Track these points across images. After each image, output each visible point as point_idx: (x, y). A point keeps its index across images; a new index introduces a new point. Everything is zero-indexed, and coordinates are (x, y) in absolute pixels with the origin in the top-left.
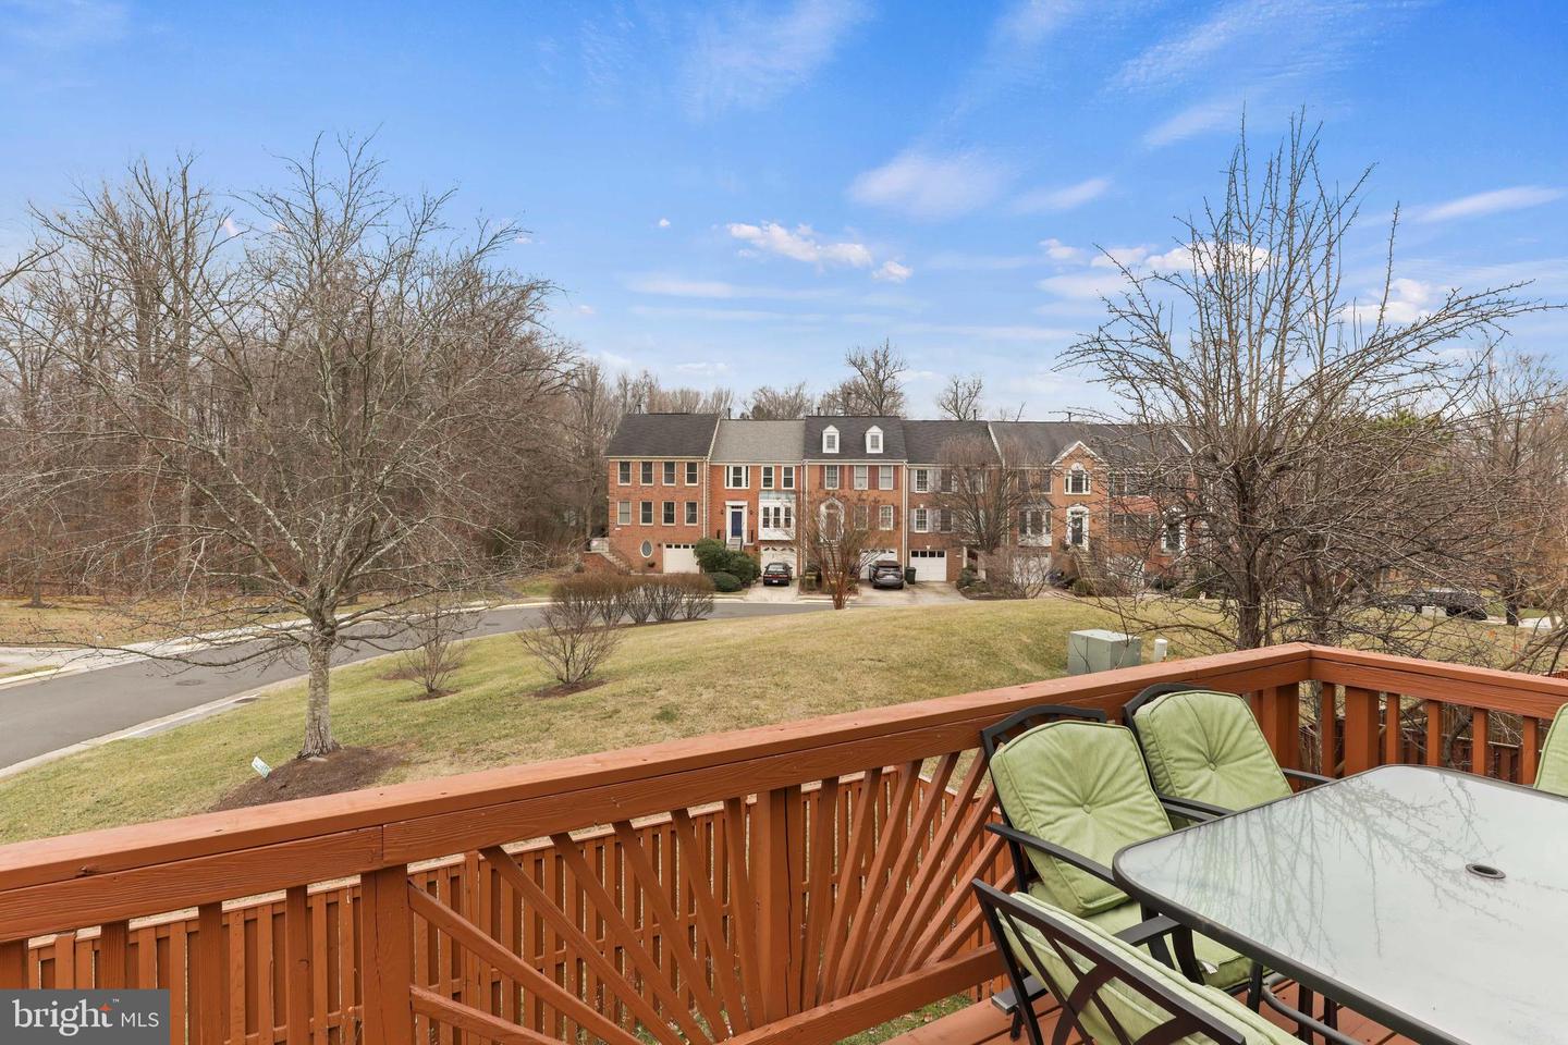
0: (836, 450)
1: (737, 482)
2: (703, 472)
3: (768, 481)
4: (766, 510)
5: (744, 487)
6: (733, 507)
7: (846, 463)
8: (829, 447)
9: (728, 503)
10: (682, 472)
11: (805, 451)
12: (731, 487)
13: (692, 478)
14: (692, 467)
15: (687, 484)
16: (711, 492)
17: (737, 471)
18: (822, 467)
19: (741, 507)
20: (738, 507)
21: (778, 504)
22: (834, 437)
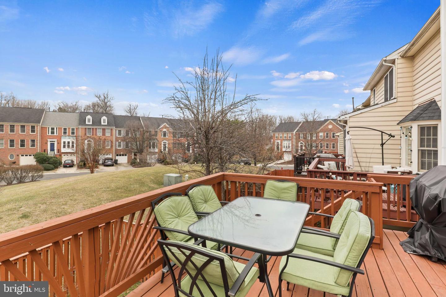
0: (91, 123)
1: (53, 133)
2: (38, 129)
3: (65, 133)
4: (64, 143)
5: (55, 134)
6: (51, 141)
7: (94, 127)
8: (88, 122)
9: (48, 140)
10: (28, 128)
11: (79, 123)
12: (50, 134)
13: (33, 131)
14: (33, 127)
15: (30, 133)
16: (41, 136)
17: (53, 129)
18: (86, 129)
19: (54, 141)
20: (53, 141)
21: (69, 140)
22: (90, 119)
